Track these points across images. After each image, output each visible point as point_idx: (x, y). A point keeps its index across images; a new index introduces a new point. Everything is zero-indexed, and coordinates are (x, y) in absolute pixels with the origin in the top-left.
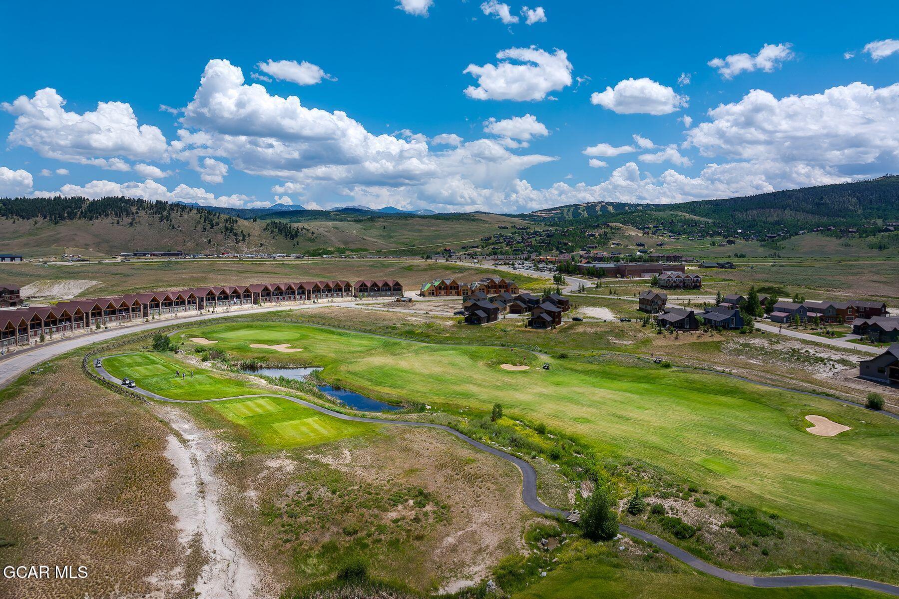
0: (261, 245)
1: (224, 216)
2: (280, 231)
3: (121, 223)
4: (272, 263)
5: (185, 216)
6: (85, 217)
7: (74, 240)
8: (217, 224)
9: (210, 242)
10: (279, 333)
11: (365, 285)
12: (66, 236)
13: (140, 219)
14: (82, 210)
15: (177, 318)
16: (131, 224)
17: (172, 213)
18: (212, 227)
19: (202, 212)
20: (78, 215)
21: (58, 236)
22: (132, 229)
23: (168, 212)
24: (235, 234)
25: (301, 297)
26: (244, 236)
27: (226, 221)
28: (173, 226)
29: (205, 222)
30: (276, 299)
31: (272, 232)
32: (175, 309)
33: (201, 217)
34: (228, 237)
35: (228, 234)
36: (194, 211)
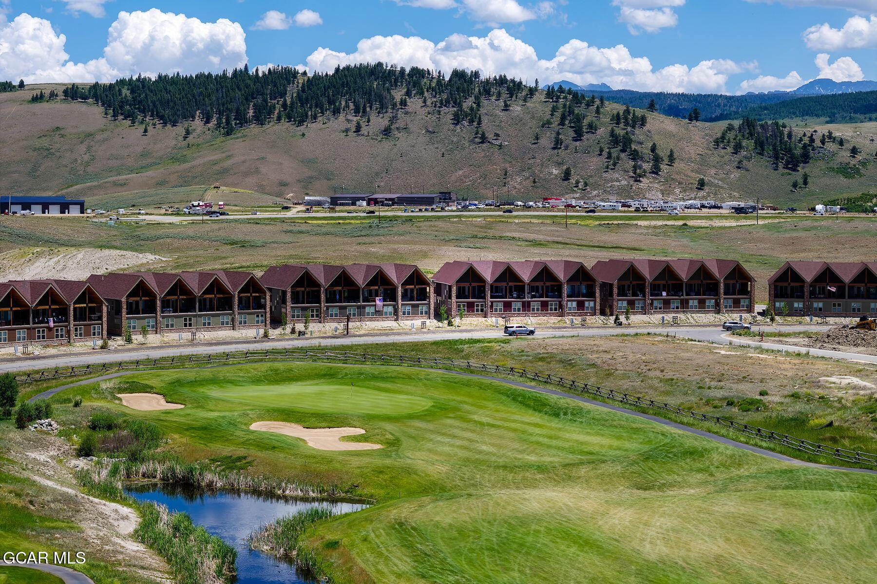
0: (701, 185)
1: (613, 108)
2: (760, 145)
3: (364, 130)
4: (653, 223)
5: (517, 108)
6: (289, 118)
7: (257, 171)
8: (592, 128)
9: (567, 176)
10: (383, 396)
11: (796, 277)
12: (244, 162)
13: (408, 118)
14: (285, 100)
15: (192, 343)
16: (387, 132)
17: (484, 102)
18: (578, 137)
19: (558, 98)
20: (277, 111)
21: (228, 163)
22: (387, 144)
23: (477, 98)
24: (635, 156)
25: (581, 305)
26: (657, 160)
27: (617, 119)
28: (483, 134)
29: (562, 123)
30: (500, 306)
31: (738, 148)
32: (202, 320)
33: (554, 110)
34: (615, 164)
35: (614, 155)
36: (540, 97)
